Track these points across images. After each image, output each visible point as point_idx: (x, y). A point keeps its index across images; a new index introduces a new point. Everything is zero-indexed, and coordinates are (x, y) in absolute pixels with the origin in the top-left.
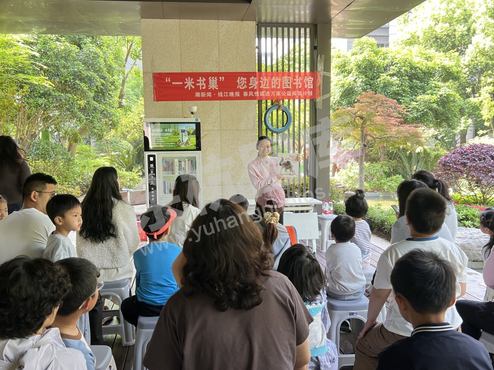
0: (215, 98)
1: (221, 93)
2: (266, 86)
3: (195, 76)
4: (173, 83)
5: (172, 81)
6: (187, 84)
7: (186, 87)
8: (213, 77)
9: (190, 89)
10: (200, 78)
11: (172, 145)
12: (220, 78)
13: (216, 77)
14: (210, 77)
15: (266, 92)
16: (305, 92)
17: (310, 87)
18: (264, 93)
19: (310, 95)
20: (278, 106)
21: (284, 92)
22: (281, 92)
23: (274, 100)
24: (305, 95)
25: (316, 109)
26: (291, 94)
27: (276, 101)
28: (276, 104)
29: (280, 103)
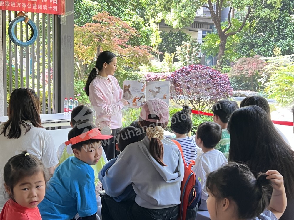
15: (11, 2)
16: (50, 6)
17: (55, 2)
18: (9, 3)
19: (55, 10)
20: (24, 19)
21: (29, 5)
22: (27, 4)
23: (18, 12)
24: (50, 9)
25: (61, 25)
26: (37, 7)
27: (21, 12)
28: (21, 16)
29: (26, 15)
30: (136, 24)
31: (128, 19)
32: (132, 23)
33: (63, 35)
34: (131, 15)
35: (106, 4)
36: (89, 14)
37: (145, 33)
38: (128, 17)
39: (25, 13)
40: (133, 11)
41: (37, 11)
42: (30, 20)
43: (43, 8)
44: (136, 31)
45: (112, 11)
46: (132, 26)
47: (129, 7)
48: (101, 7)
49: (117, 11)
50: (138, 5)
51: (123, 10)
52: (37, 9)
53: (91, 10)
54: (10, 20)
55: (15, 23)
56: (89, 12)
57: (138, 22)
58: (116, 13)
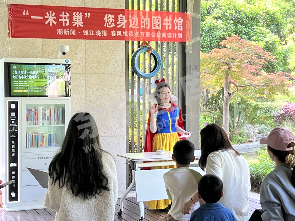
0: (79, 36)
1: (87, 31)
2: (134, 26)
3: (58, 10)
4: (32, 17)
5: (30, 14)
6: (48, 19)
7: (46, 23)
8: (78, 13)
9: (51, 25)
10: (63, 13)
11: (37, 90)
12: (86, 14)
13: (81, 13)
14: (75, 13)
15: (135, 32)
16: (175, 34)
17: (180, 29)
18: (133, 33)
19: (180, 38)
20: (147, 49)
21: (153, 33)
22: (151, 33)
23: (141, 42)
24: (175, 37)
25: (186, 53)
26: (161, 36)
27: (144, 42)
28: (145, 46)
29: (149, 45)
30: (271, 44)
31: (259, 38)
32: (265, 44)
33: (188, 64)
34: (263, 34)
35: (232, 22)
36: (211, 35)
37: (281, 55)
38: (260, 37)
39: (149, 42)
40: (266, 28)
41: (160, 39)
42: (154, 50)
43: (167, 36)
44: (271, 55)
45: (239, 30)
46: (265, 46)
47: (261, 24)
48: (226, 27)
49: (246, 29)
50: (272, 21)
51: (254, 28)
52: (160, 38)
53: (214, 30)
54: (133, 52)
55: (138, 54)
56: (212, 33)
57: (273, 42)
58: (244, 32)
